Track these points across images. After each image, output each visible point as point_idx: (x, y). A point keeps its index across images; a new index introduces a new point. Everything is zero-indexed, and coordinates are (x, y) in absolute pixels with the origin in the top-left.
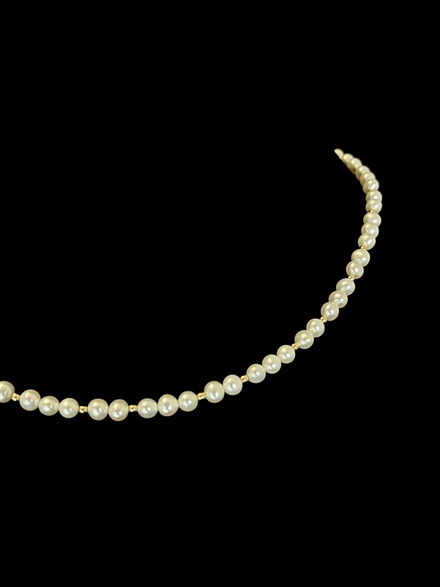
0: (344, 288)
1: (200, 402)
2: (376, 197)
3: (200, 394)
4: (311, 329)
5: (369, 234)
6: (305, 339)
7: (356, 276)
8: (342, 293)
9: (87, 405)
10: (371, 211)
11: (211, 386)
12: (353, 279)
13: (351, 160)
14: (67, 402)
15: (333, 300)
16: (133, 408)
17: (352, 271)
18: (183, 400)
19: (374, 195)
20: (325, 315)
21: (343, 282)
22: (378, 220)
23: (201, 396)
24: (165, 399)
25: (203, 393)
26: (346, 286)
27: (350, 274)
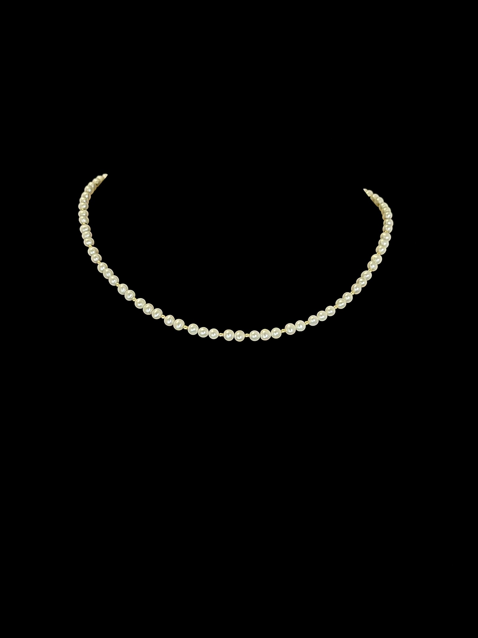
0: (365, 276)
1: (283, 334)
2: (389, 223)
3: (282, 330)
4: (345, 298)
5: (383, 246)
6: (341, 303)
7: (373, 269)
8: (364, 279)
9: (223, 333)
10: (386, 232)
11: (289, 325)
12: (371, 271)
13: (377, 198)
14: (213, 330)
15: (358, 283)
16: (247, 335)
17: (371, 266)
18: (274, 332)
19: (388, 222)
20: (354, 290)
21: (365, 272)
22: (389, 237)
23: (283, 331)
24: (264, 331)
25: (284, 329)
26: (366, 275)
27: (370, 268)
